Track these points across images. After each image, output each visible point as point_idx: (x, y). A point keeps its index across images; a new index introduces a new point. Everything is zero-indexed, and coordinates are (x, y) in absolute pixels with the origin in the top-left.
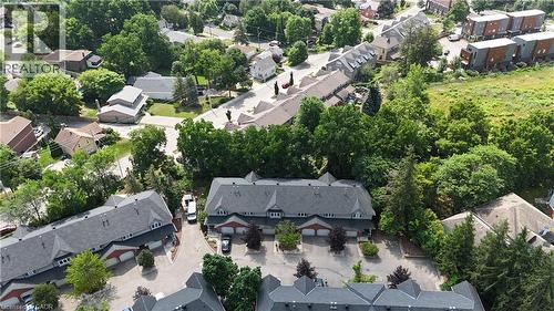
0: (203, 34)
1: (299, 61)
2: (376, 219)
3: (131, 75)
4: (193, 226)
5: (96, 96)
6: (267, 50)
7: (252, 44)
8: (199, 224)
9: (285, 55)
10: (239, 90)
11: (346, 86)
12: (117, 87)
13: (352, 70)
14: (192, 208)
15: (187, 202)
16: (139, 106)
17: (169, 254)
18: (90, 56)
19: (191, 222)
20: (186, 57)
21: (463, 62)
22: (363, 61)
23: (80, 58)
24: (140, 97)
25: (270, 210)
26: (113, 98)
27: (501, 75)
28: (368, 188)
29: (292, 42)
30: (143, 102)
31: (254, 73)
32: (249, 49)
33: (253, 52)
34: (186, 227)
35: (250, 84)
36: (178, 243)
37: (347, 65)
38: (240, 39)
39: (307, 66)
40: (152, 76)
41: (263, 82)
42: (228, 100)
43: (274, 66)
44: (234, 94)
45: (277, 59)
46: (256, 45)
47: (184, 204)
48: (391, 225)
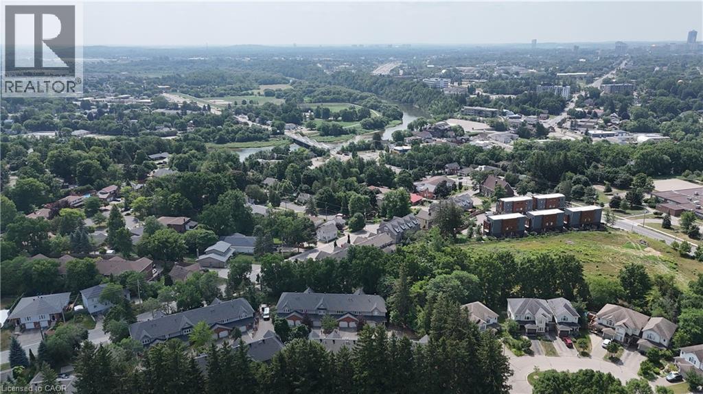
0: (280, 208)
1: (358, 228)
2: (388, 314)
3: (222, 235)
4: (266, 322)
5: (196, 248)
6: (332, 220)
7: (320, 216)
8: (271, 319)
9: (347, 224)
10: (306, 248)
11: (390, 244)
12: (212, 242)
13: (396, 234)
14: (267, 310)
15: (263, 309)
16: (228, 256)
17: (250, 335)
18: (188, 222)
19: (266, 319)
20: (266, 222)
21: (485, 230)
22: (406, 227)
23: (182, 223)
24: (229, 250)
25: (318, 309)
26: (209, 249)
27: (514, 240)
28: (385, 298)
29: (353, 213)
30: (230, 254)
31: (319, 236)
32: (318, 220)
33: (320, 221)
34: (262, 322)
35: (315, 243)
36: (257, 330)
37: (392, 230)
38: (311, 211)
39: (365, 232)
40: (238, 235)
41: (326, 243)
42: (297, 254)
43: (336, 231)
44: (301, 250)
45: (340, 227)
46: (325, 217)
47: (261, 310)
48: (396, 317)
